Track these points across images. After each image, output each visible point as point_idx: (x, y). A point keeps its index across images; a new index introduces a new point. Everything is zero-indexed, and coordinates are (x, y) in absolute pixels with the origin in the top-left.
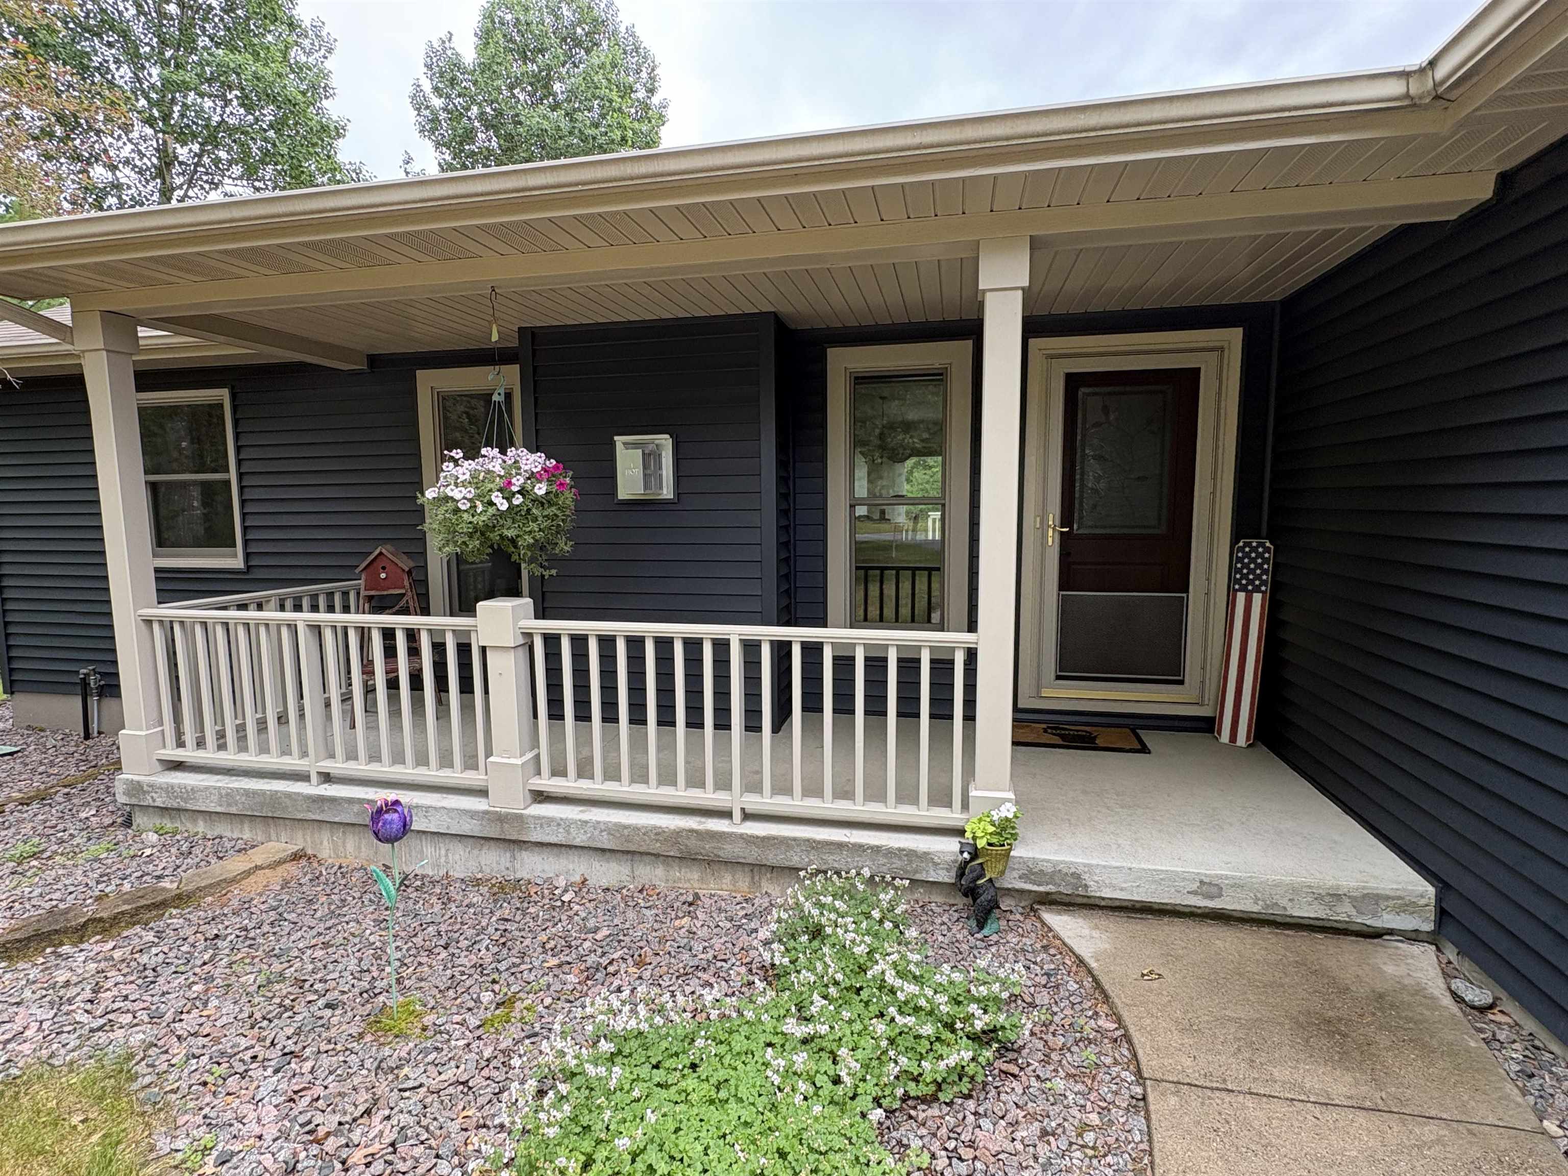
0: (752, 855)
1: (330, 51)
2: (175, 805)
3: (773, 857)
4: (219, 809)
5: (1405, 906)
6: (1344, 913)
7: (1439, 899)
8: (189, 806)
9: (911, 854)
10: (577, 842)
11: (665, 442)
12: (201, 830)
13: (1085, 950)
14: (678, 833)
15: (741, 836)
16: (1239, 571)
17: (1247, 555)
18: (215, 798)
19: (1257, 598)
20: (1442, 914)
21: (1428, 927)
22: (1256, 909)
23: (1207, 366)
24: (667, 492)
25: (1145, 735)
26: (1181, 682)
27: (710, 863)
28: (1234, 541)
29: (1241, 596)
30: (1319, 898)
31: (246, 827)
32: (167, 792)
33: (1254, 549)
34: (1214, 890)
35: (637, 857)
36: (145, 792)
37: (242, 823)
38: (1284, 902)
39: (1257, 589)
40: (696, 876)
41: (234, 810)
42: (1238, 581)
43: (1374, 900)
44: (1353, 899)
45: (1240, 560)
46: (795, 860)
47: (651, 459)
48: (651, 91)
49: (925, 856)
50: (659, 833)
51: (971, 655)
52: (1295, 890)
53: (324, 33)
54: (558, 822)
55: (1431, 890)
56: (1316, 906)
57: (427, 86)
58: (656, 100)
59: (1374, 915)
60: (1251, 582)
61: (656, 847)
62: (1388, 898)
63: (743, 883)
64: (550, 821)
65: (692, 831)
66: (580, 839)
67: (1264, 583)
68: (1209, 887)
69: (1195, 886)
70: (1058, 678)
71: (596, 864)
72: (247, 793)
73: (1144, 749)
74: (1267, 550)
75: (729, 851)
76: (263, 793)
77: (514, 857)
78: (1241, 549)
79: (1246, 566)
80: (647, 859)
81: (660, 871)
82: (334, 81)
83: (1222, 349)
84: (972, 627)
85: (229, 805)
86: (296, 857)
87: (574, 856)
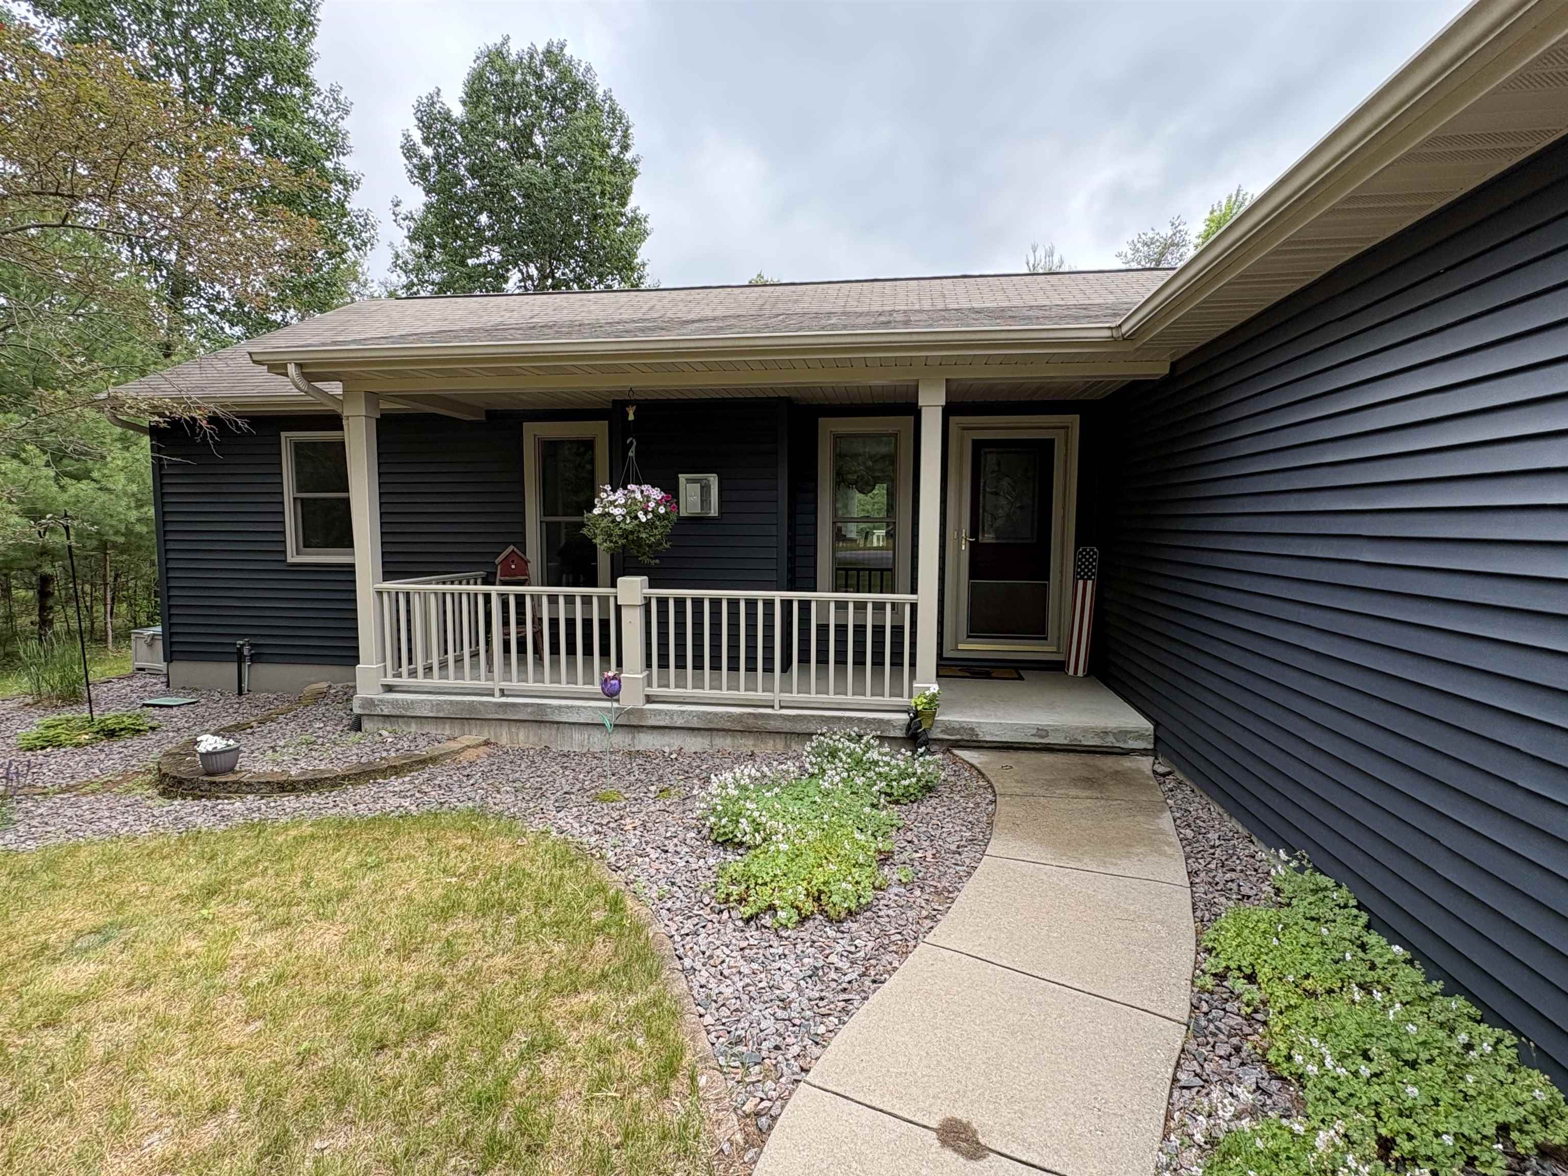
0: (788, 727)
1: (347, 112)
2: (398, 713)
3: (800, 728)
4: (431, 715)
5: (1140, 736)
6: (1110, 741)
7: (1155, 730)
8: (408, 714)
9: (881, 721)
10: (678, 724)
11: (713, 480)
12: (413, 730)
13: (975, 762)
14: (742, 715)
15: (780, 715)
16: (1079, 566)
17: (1084, 556)
18: (428, 707)
19: (1090, 583)
20: (1157, 739)
21: (1151, 746)
22: (1066, 742)
23: (1058, 438)
24: (714, 512)
25: (1022, 673)
26: (1046, 639)
27: (760, 733)
28: (1076, 549)
29: (1081, 583)
30: (1097, 734)
31: (447, 726)
32: (392, 704)
33: (1088, 553)
34: (1044, 733)
35: (715, 733)
36: (375, 706)
37: (445, 723)
38: (1080, 738)
39: (1089, 578)
40: (751, 743)
41: (441, 715)
42: (1079, 573)
43: (1124, 734)
44: (1114, 734)
45: (1080, 560)
46: (812, 729)
47: (705, 490)
48: (625, 148)
49: (888, 722)
50: (730, 716)
51: (914, 607)
52: (1085, 730)
53: (342, 97)
54: (666, 713)
55: (1152, 727)
56: (1096, 739)
57: (417, 136)
58: (629, 156)
59: (1125, 741)
60: (1086, 574)
61: (728, 725)
62: (1131, 732)
63: (780, 745)
64: (660, 712)
65: (750, 714)
66: (679, 722)
67: (1093, 574)
68: (1042, 731)
69: (1034, 732)
70: (969, 637)
71: (688, 739)
72: (451, 703)
73: (1021, 678)
74: (1095, 553)
75: (773, 725)
76: (464, 702)
77: (633, 738)
78: (1081, 553)
79: (1083, 563)
80: (721, 733)
81: (729, 741)
82: (350, 142)
83: (1068, 427)
84: (914, 591)
85: (438, 711)
86: (487, 743)
87: (674, 734)
